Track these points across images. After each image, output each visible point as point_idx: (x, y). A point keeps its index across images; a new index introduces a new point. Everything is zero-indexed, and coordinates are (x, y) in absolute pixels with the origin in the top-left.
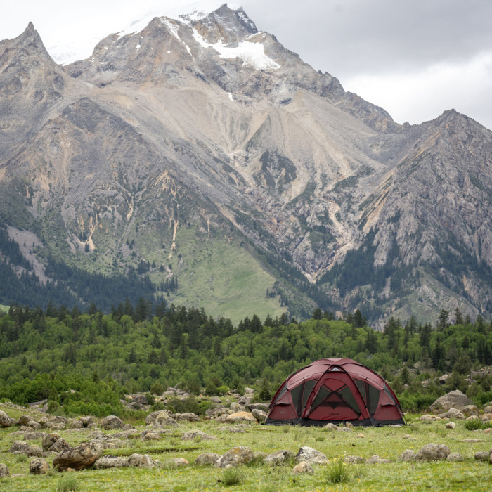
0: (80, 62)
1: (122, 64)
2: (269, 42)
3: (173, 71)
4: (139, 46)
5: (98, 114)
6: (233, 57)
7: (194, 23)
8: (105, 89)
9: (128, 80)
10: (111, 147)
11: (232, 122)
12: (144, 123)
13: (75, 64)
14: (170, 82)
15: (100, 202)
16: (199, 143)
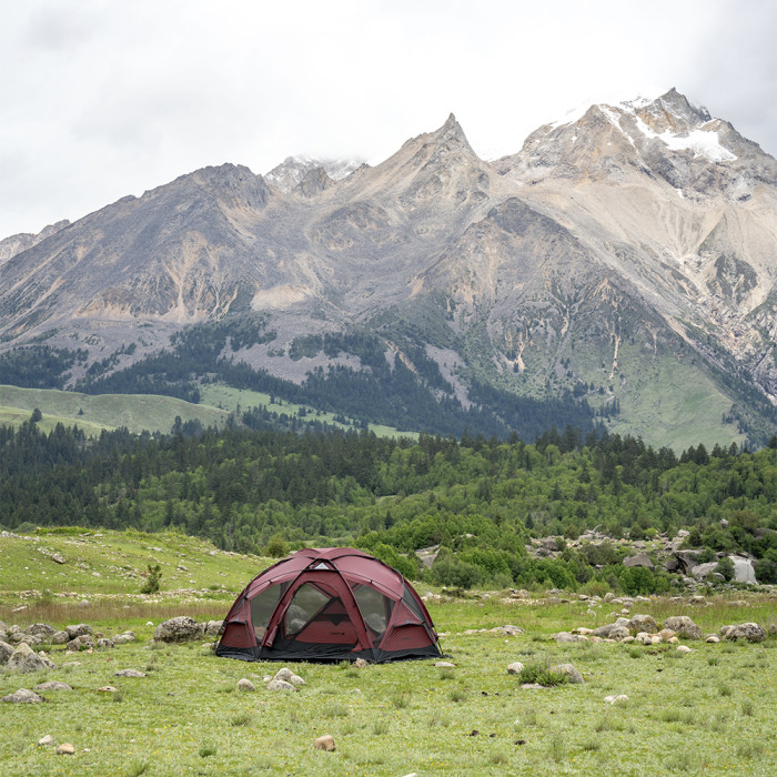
0: (509, 157)
1: (556, 158)
2: (724, 130)
3: (614, 166)
4: (574, 138)
5: (528, 216)
6: (683, 148)
7: (637, 111)
8: (536, 187)
9: (562, 176)
10: (544, 253)
11: (682, 223)
12: (580, 225)
13: (503, 159)
14: (610, 178)
15: (531, 316)
16: (643, 247)
